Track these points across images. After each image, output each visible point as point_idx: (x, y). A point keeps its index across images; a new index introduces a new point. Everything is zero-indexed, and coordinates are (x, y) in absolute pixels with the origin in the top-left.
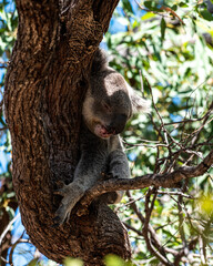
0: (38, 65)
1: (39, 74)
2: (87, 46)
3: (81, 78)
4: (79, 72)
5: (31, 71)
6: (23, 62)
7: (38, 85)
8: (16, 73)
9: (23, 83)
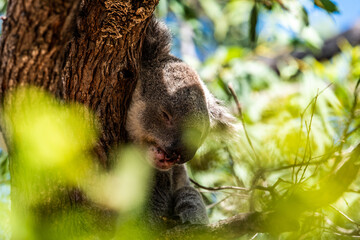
0: (54, 20)
1: (55, 36)
2: (135, 8)
3: (125, 65)
4: (123, 53)
5: (42, 30)
6: (27, 14)
7: (54, 58)
8: (17, 36)
9: (28, 53)
